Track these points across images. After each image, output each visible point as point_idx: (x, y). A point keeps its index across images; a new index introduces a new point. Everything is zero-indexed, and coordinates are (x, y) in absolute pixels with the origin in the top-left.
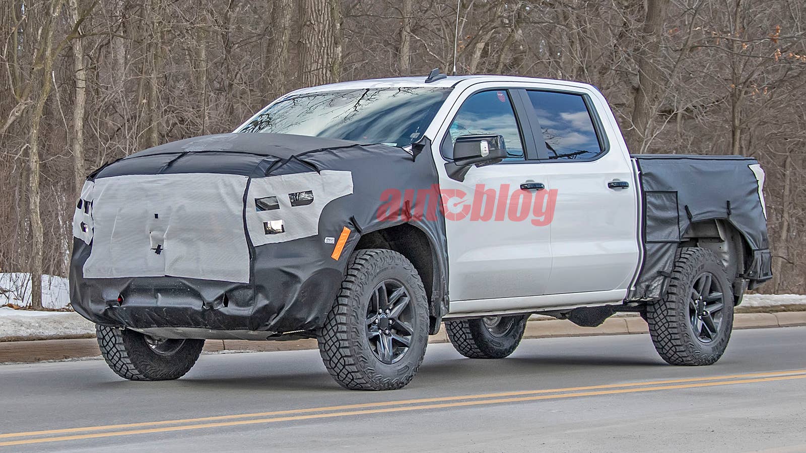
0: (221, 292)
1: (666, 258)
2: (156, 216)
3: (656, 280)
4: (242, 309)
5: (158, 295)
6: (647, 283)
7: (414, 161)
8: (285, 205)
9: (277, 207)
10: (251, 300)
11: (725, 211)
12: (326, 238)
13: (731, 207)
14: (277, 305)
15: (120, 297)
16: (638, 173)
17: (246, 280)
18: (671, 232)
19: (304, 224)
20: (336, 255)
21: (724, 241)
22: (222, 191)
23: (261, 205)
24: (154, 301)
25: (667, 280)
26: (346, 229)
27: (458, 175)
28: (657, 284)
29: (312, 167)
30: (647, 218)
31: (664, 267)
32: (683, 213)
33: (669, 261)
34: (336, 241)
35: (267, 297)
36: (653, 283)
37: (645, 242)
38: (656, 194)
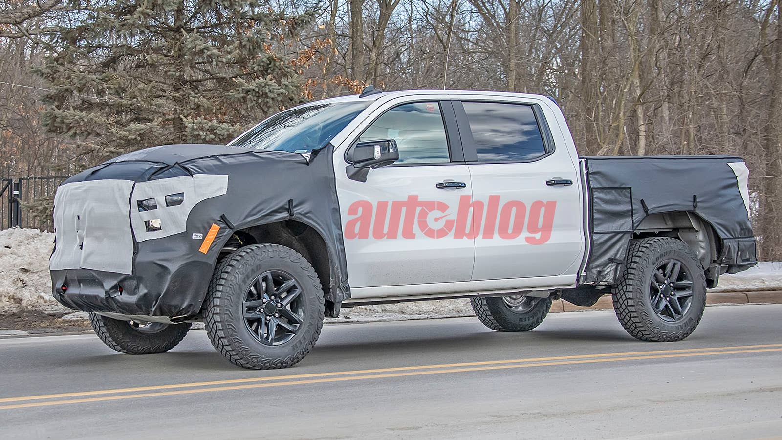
0: (114, 282)
1: (617, 247)
2: (79, 217)
3: (608, 266)
4: (131, 297)
5: (80, 285)
6: (598, 269)
7: (308, 165)
8: (161, 206)
9: (155, 207)
10: (135, 289)
11: (691, 204)
12: (194, 234)
13: (698, 201)
15: (64, 286)
16: (585, 171)
17: (129, 272)
18: (623, 224)
19: (175, 222)
20: (204, 249)
21: (698, 231)
22: (117, 194)
24: (79, 289)
25: (620, 267)
26: (214, 225)
27: (359, 176)
28: (610, 269)
29: (188, 172)
30: (594, 211)
31: (616, 255)
32: (637, 206)
33: (621, 250)
34: (204, 237)
35: (146, 287)
36: (606, 269)
37: (592, 233)
38: (605, 190)
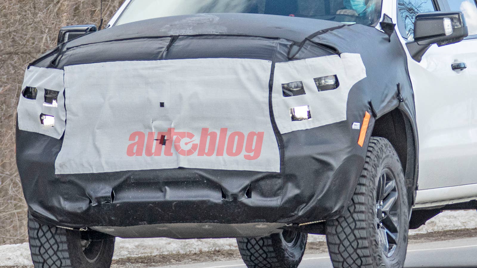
0: (246, 182)
2: (162, 105)
4: (269, 199)
5: (166, 189)
7: (389, 41)
8: (311, 90)
9: (303, 92)
10: (279, 189)
12: (353, 123)
14: (307, 194)
15: (112, 193)
17: (276, 169)
19: (332, 109)
20: (361, 142)
22: (243, 77)
23: (287, 91)
24: (160, 194)
26: (367, 114)
29: (331, 50)
34: (361, 127)
35: (298, 186)
